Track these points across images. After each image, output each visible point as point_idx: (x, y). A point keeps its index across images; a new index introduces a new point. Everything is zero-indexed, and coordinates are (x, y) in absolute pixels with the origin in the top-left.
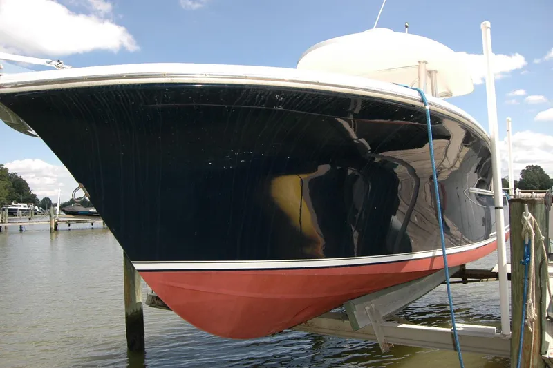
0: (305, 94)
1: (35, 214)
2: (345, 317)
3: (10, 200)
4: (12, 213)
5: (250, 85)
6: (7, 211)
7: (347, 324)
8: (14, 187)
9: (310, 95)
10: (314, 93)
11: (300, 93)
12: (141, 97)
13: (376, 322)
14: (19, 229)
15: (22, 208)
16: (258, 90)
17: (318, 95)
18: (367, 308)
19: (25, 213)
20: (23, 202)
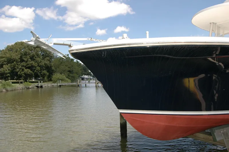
0: (185, 47)
1: (91, 79)
2: (210, 134)
3: (82, 74)
4: (83, 79)
5: (160, 46)
6: (81, 78)
7: (211, 137)
8: (84, 69)
9: (187, 47)
10: (189, 46)
11: (182, 47)
12: (119, 52)
13: (226, 138)
14: (85, 85)
15: (86, 77)
16: (164, 47)
17: (191, 47)
18: (222, 132)
19: (87, 79)
20: (87, 75)
